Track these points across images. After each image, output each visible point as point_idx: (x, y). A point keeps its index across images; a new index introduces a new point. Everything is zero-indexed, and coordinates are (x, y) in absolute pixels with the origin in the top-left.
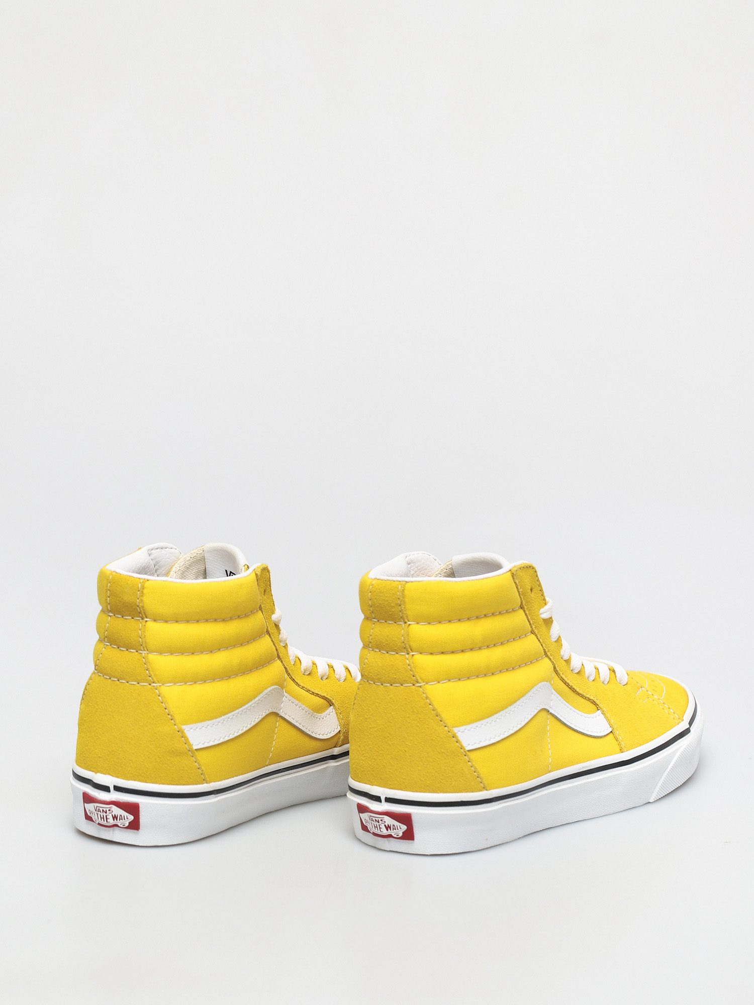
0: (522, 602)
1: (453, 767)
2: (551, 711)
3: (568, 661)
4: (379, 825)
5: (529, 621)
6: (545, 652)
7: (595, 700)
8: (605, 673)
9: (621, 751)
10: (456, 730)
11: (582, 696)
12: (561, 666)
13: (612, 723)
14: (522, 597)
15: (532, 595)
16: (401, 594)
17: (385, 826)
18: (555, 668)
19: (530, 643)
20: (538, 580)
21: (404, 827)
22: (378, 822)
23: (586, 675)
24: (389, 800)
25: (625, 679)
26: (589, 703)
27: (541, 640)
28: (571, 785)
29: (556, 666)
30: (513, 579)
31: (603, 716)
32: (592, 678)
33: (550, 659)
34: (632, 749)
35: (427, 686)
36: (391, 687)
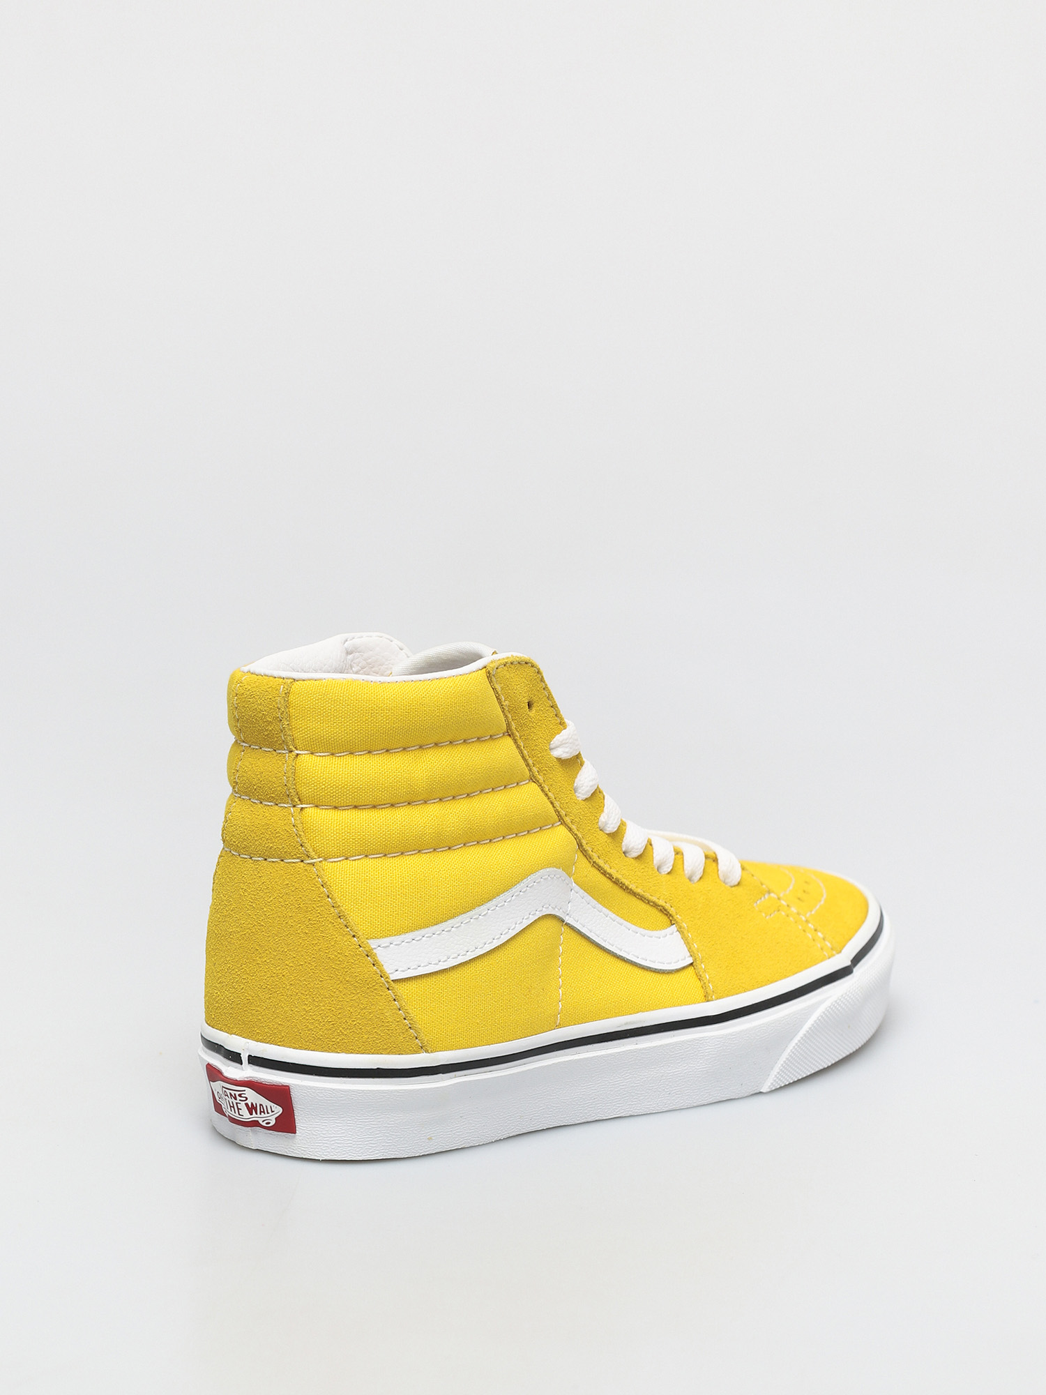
0: (508, 725)
1: (365, 1008)
2: (568, 920)
3: (616, 836)
4: (237, 1103)
5: (525, 760)
6: (559, 816)
7: (667, 906)
8: (694, 860)
9: (707, 999)
10: (373, 944)
11: (642, 898)
12: (596, 844)
13: (694, 949)
14: (509, 716)
15: (533, 713)
16: (282, 701)
17: (247, 1105)
18: (580, 845)
19: (527, 798)
20: (545, 688)
21: (278, 1110)
22: (236, 1099)
23: (655, 862)
24: (255, 1061)
25: (736, 875)
26: (654, 911)
27: (550, 794)
28: (603, 1053)
29: (584, 842)
30: (491, 682)
31: (680, 936)
32: (666, 869)
33: (570, 830)
34: (728, 996)
35: (327, 865)
36: (265, 863)
